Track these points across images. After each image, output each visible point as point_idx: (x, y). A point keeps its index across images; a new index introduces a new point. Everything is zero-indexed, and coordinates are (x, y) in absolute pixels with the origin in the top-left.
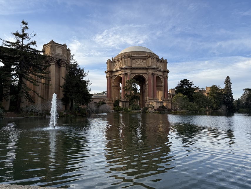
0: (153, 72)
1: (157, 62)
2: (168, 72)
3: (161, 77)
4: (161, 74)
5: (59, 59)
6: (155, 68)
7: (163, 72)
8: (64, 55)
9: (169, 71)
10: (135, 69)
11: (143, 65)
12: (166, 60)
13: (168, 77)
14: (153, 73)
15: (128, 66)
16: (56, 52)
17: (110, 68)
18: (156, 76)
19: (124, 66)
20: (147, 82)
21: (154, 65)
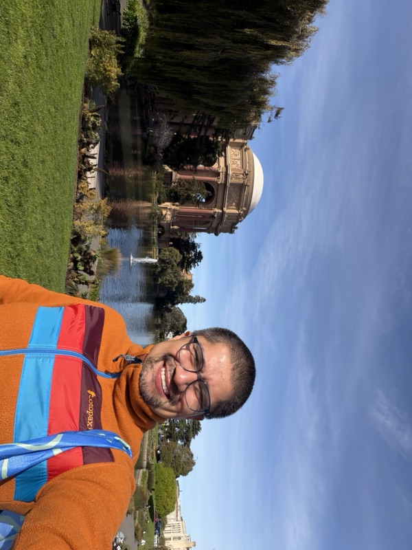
21: (227, 219)
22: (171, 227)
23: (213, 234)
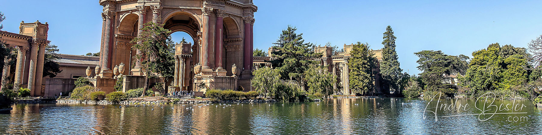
0: (216, 8)
3: (237, 20)
7: (243, 9)
9: (257, 7)
13: (253, 21)
14: (214, 10)
18: (222, 17)
20: (202, 31)
22: (233, 76)
23: (255, 14)
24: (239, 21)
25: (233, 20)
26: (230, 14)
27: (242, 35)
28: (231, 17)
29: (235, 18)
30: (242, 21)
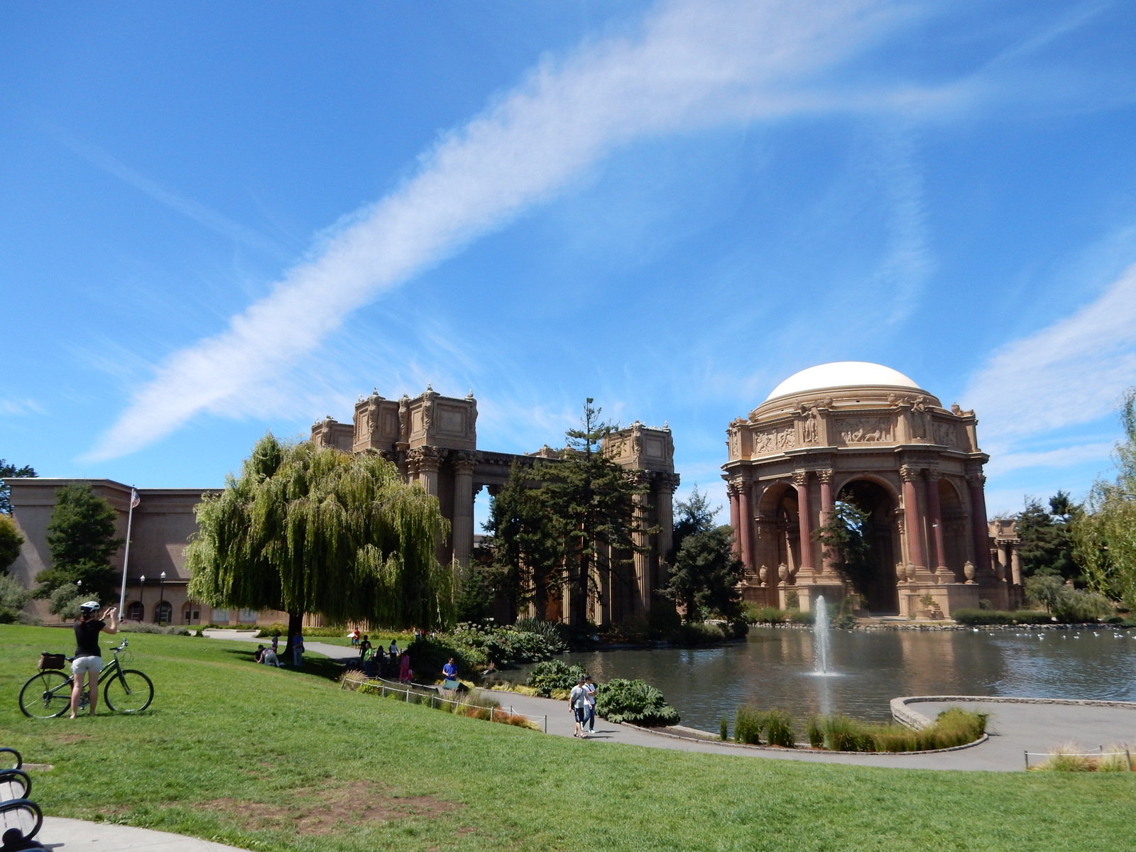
0: (925, 466)
1: (936, 424)
2: (984, 459)
3: (956, 483)
4: (955, 468)
5: (658, 473)
6: (930, 451)
7: (965, 461)
8: (665, 458)
9: (989, 456)
10: (848, 455)
11: (881, 441)
12: (972, 412)
13: (983, 480)
14: (923, 471)
15: (822, 444)
16: (648, 454)
17: (744, 454)
18: (934, 479)
19: (804, 447)
20: (902, 506)
21: (923, 437)
22: (969, 582)
23: (985, 467)
24: (959, 484)
25: (950, 484)
26: (944, 474)
27: (967, 507)
28: (946, 478)
29: (953, 480)
30: (965, 484)
